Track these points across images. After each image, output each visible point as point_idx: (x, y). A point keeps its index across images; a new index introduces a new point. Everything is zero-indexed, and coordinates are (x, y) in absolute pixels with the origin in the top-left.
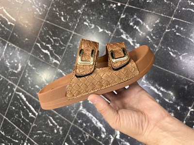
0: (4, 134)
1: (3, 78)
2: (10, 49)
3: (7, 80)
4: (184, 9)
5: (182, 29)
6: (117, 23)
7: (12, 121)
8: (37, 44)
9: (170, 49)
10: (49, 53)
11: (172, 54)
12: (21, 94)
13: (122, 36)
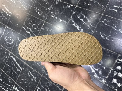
0: (2, 81)
1: (3, 48)
2: (7, 30)
3: (5, 48)
4: (110, 9)
5: (108, 21)
6: (70, 16)
7: (7, 73)
8: (24, 28)
9: (100, 33)
10: (30, 33)
11: (101, 36)
12: (13, 57)
13: (73, 24)
